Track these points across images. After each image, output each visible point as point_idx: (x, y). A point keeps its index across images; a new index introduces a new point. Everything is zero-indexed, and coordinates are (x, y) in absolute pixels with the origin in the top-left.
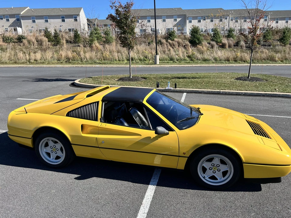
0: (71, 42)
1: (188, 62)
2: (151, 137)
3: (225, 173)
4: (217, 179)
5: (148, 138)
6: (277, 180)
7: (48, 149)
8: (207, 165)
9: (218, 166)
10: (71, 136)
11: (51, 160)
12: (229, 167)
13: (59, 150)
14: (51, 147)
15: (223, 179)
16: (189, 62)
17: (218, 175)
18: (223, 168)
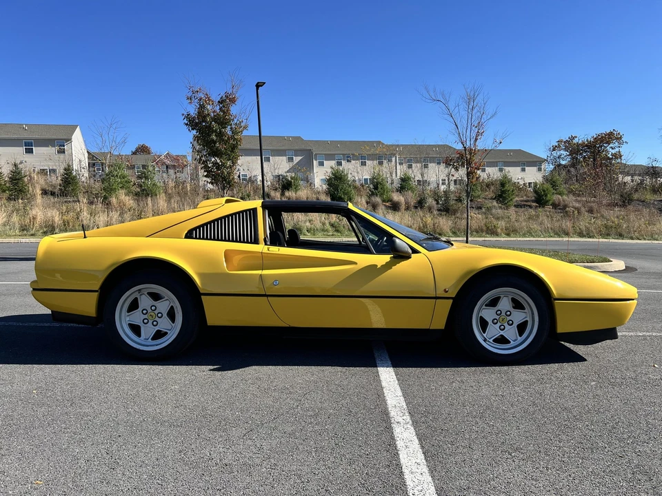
0: (53, 194)
1: (331, 233)
2: (377, 266)
3: (522, 328)
4: (508, 342)
5: (372, 268)
6: (610, 334)
7: (137, 317)
8: (489, 314)
9: (508, 314)
10: (201, 275)
11: (144, 343)
12: (530, 314)
13: (165, 315)
14: (145, 312)
15: (520, 339)
16: (333, 235)
17: (511, 333)
18: (518, 316)
